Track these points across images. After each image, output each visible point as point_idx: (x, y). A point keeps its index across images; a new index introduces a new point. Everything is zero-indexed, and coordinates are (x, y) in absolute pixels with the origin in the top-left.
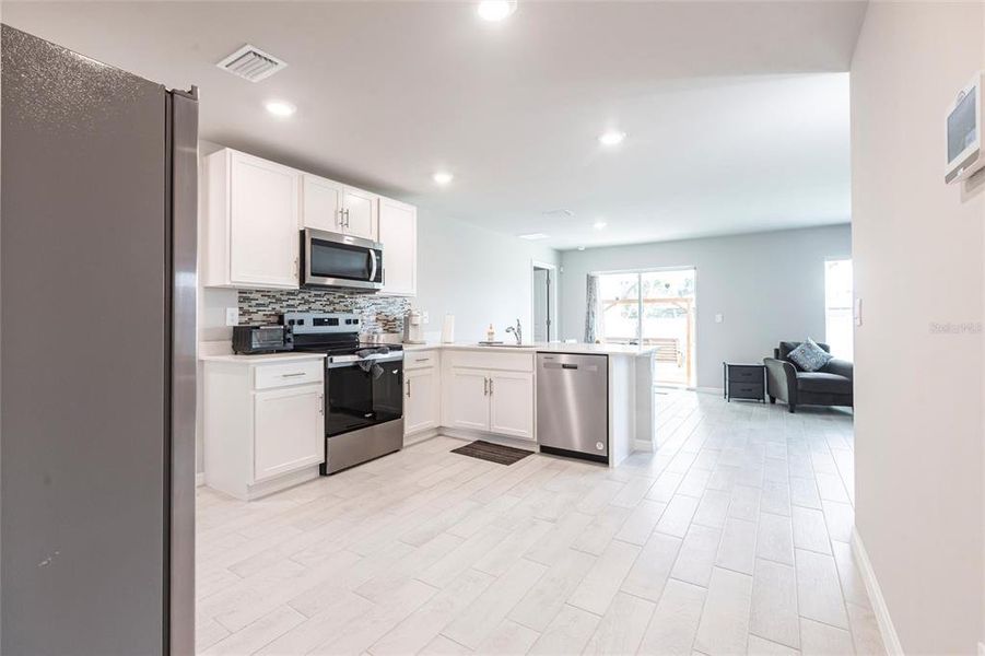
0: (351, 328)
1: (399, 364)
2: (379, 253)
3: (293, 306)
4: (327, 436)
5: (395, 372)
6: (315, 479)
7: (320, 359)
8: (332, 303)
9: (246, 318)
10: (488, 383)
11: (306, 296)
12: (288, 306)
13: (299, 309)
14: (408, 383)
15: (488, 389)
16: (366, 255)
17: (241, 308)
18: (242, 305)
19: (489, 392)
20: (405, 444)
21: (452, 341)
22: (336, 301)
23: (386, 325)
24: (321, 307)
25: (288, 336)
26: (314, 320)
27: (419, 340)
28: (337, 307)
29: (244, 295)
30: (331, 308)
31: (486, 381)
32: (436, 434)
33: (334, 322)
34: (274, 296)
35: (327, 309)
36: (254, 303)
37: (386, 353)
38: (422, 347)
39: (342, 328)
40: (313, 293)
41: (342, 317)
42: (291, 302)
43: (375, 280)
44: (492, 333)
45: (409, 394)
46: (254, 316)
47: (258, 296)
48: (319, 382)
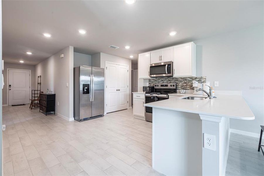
41: (169, 85)
43: (168, 73)
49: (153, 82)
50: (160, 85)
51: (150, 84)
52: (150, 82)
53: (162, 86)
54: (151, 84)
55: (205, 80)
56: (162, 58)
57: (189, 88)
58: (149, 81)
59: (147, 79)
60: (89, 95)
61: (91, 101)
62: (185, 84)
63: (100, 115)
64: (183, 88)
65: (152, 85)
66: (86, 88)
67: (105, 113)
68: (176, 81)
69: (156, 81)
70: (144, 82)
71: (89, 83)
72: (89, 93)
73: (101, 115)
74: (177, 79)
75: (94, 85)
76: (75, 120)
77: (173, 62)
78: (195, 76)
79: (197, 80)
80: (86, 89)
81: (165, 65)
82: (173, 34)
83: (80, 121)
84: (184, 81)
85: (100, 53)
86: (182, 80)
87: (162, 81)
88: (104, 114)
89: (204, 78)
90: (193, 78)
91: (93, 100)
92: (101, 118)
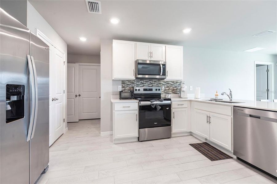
0: (158, 92)
1: (169, 106)
2: (164, 65)
3: (138, 85)
4: (139, 128)
5: (168, 108)
6: (135, 142)
7: (137, 102)
8: (151, 84)
9: (123, 89)
10: (209, 118)
11: (142, 82)
12: (137, 85)
13: (140, 86)
14: (174, 113)
15: (208, 121)
16: (159, 66)
17: (122, 86)
18: (123, 85)
19: (209, 122)
20: (172, 136)
21: (199, 97)
22: (153, 83)
23: (173, 91)
24: (148, 85)
25: (132, 94)
26: (144, 89)
27: (185, 97)
28: (154, 85)
29: (123, 82)
30: (151, 85)
31: (207, 117)
32: (189, 134)
33: (151, 90)
34: (132, 82)
35: (150, 85)
36: (126, 84)
37: (162, 101)
38: (186, 99)
39: (154, 92)
40: (145, 81)
41: (154, 88)
42: (137, 84)
43: (162, 75)
44: (217, 95)
45: (174, 117)
46: (126, 88)
47: (127, 82)
48: (137, 110)
49: (129, 85)
50: (142, 89)
51: (123, 87)
52: (124, 85)
53: (145, 90)
54: (125, 87)
57: (171, 93)
58: (123, 83)
59: (120, 80)
62: (168, 88)
64: (165, 92)
68: (158, 85)
70: (113, 85)
79: (178, 84)
82: (187, 31)
84: (167, 85)
89: (183, 82)
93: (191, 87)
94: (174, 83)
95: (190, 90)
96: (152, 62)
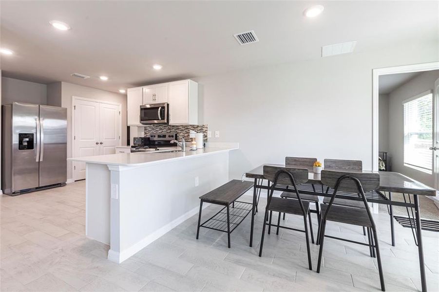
43: (162, 119)
50: (156, 135)
52: (145, 131)
53: (160, 137)
55: (206, 129)
56: (157, 96)
60: (34, 151)
61: (37, 160)
62: (187, 135)
63: (58, 184)
65: (148, 135)
66: (27, 139)
67: (69, 181)
69: (153, 129)
71: (33, 131)
72: (32, 148)
73: (60, 184)
74: (176, 127)
75: (45, 134)
76: (3, 193)
77: (168, 105)
78: (196, 123)
79: (199, 128)
80: (28, 142)
81: (158, 108)
82: (157, 68)
83: (14, 194)
85: (61, 82)
86: (184, 129)
87: (161, 129)
88: (66, 183)
89: (206, 126)
90: (195, 127)
91: (41, 160)
92: (60, 188)
93: (217, 132)
94: (194, 127)
95: (216, 137)
96: (153, 106)
